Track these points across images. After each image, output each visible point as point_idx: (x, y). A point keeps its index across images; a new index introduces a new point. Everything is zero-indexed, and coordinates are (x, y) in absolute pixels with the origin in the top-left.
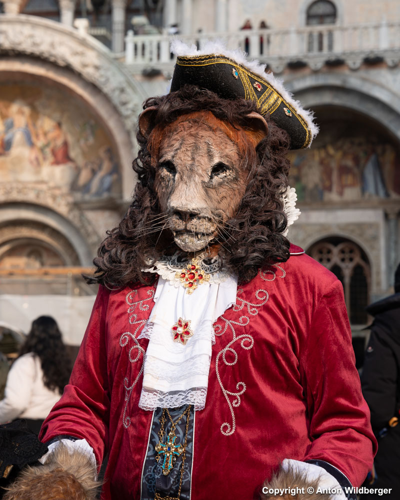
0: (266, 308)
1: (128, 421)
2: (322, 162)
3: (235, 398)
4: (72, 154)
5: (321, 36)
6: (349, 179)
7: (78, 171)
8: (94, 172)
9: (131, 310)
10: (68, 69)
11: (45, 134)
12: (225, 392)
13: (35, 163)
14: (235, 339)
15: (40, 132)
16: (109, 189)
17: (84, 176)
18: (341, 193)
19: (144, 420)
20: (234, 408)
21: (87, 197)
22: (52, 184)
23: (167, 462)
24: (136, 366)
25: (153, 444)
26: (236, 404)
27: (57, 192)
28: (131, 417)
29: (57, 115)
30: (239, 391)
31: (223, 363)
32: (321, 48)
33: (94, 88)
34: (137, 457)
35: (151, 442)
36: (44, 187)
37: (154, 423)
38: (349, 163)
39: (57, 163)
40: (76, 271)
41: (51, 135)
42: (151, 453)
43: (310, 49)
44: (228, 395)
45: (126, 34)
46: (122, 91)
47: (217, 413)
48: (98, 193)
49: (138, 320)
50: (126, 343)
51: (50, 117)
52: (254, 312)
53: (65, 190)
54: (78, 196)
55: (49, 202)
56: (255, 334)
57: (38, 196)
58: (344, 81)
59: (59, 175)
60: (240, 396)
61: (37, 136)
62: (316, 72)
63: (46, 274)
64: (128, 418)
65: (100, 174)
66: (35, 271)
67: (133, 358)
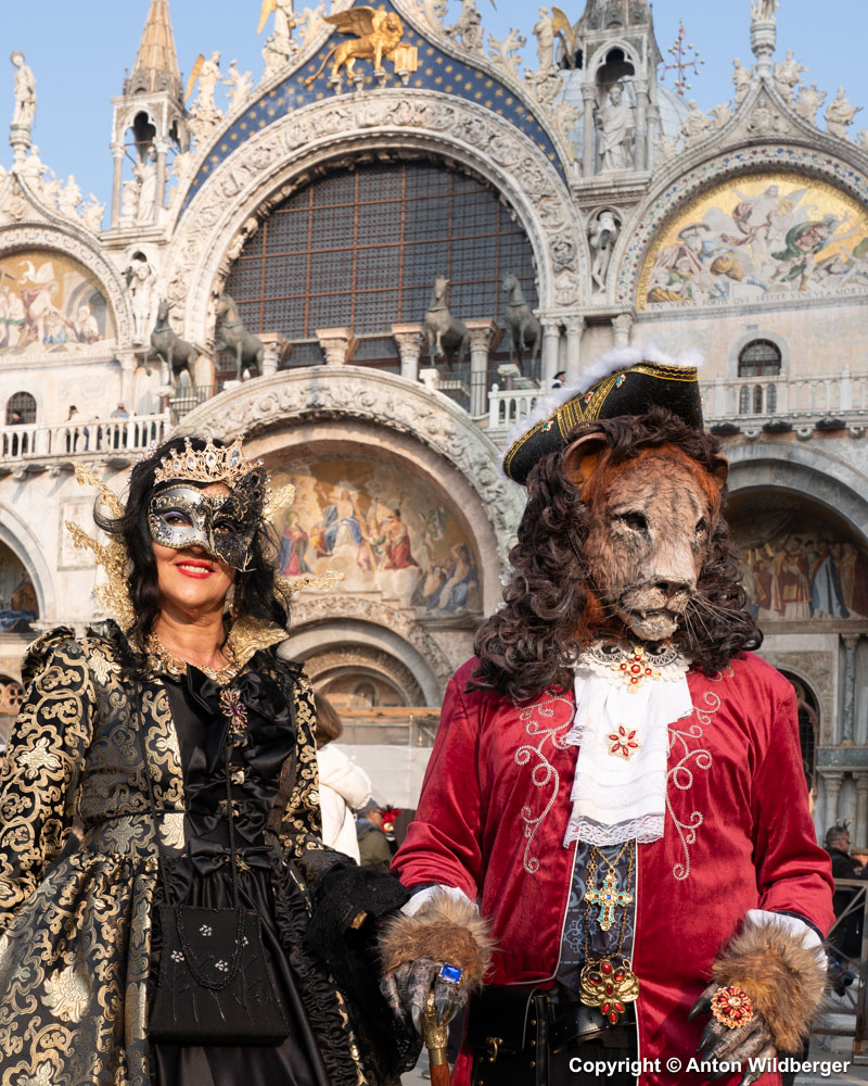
0: (720, 715)
1: (534, 864)
2: (756, 568)
3: (689, 832)
4: (414, 555)
5: (759, 390)
6: (794, 591)
7: (422, 577)
8: (443, 579)
9: (525, 717)
10: (410, 437)
11: (379, 527)
12: (678, 824)
13: (365, 566)
14: (688, 755)
15: (372, 524)
16: (463, 603)
17: (431, 583)
18: (782, 611)
19: (563, 861)
20: (689, 846)
21: (434, 613)
22: (386, 596)
23: (607, 913)
24: (545, 791)
25: (577, 892)
26: (691, 840)
27: (395, 606)
28: (539, 858)
29: (395, 500)
30: (695, 823)
31: (674, 786)
32: (758, 409)
33: (445, 462)
34: (555, 909)
35: (574, 890)
36: (377, 598)
37: (577, 865)
38: (795, 569)
39: (394, 566)
40: (419, 712)
41: (386, 528)
42: (575, 903)
43: (743, 410)
44: (682, 829)
45: (489, 389)
46: (484, 466)
47: (669, 852)
48: (447, 608)
49: (540, 729)
50: (527, 760)
51: (384, 503)
52: (706, 720)
53: (405, 603)
54: (423, 611)
55: (384, 620)
56: (712, 749)
57: (368, 611)
58: (790, 455)
59: (396, 583)
60: (696, 830)
61: (368, 529)
62: (751, 441)
63: (380, 715)
64: (535, 860)
65: (452, 582)
66: (367, 713)
67: (540, 781)
